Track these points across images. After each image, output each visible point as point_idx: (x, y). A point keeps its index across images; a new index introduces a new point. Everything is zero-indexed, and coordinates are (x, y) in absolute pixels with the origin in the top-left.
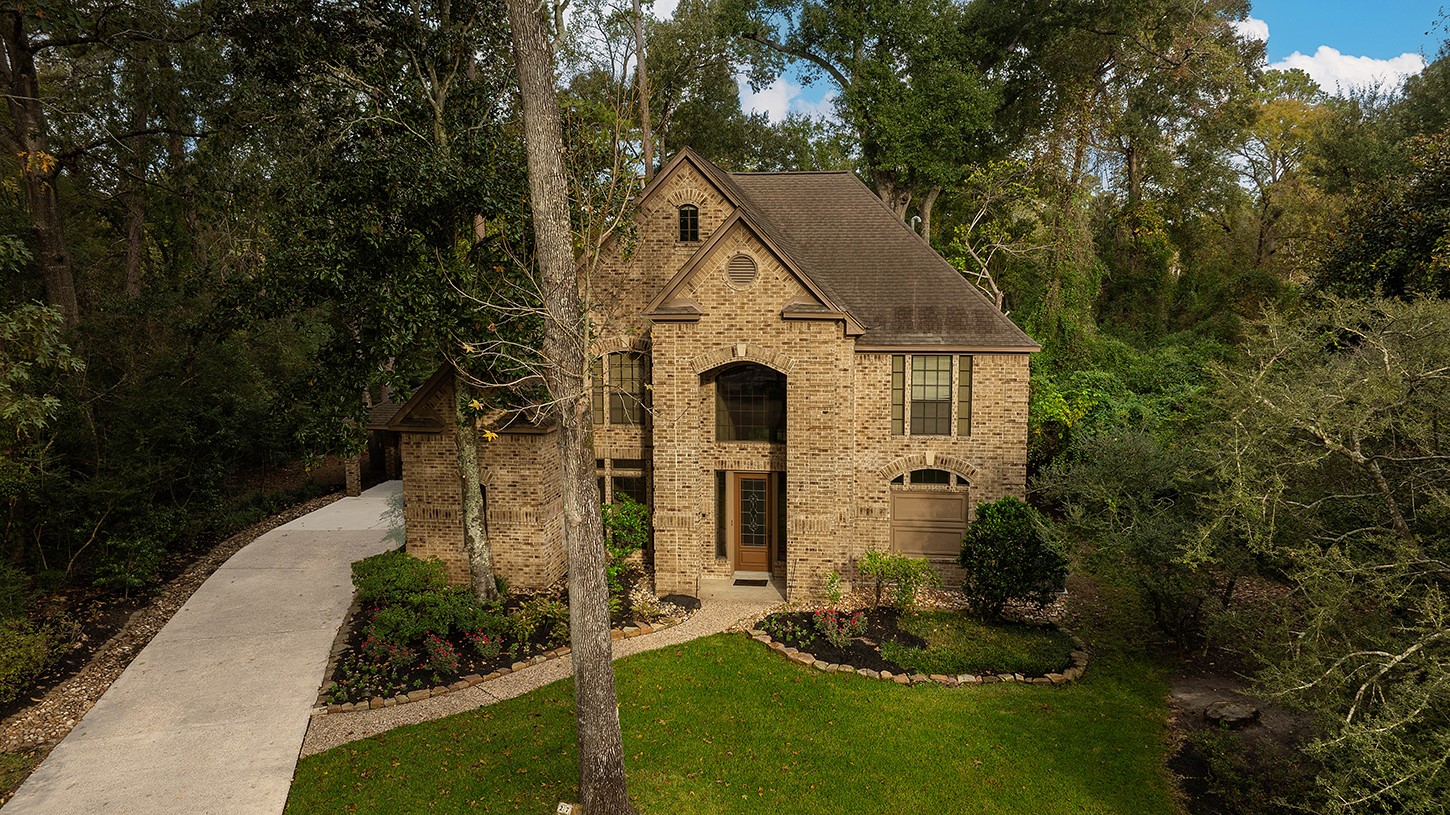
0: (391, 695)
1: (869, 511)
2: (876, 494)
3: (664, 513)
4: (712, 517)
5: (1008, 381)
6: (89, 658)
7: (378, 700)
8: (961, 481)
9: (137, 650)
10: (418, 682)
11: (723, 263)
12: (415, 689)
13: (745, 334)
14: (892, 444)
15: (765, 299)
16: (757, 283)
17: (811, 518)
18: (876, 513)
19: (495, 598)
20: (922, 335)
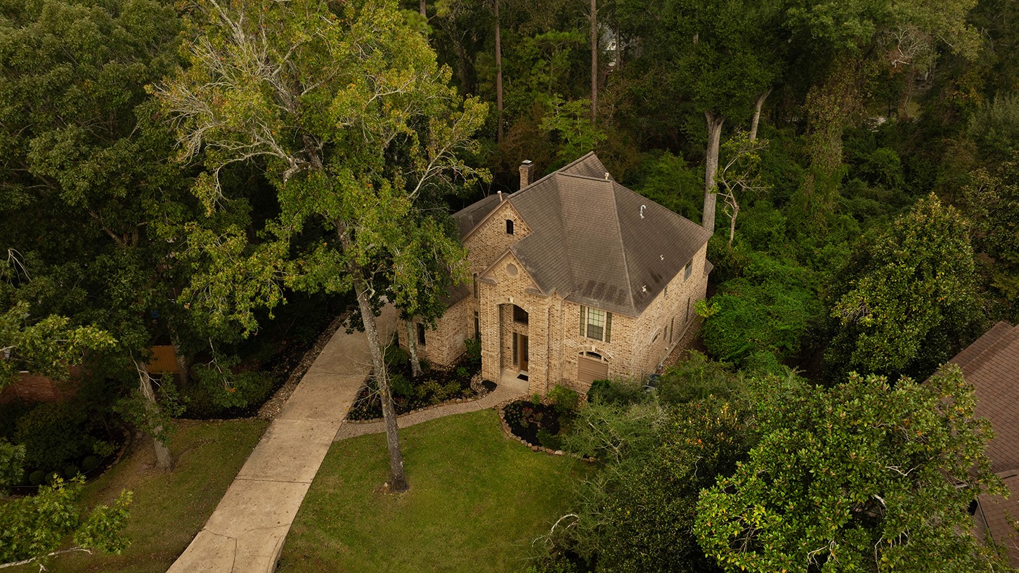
0: (367, 419)
1: (570, 362)
2: (573, 356)
3: (485, 351)
4: (512, 349)
5: (626, 326)
6: (288, 377)
7: (363, 420)
8: (605, 360)
9: (304, 373)
10: (377, 415)
11: (505, 266)
12: (376, 418)
13: (513, 293)
14: (580, 338)
15: (520, 283)
16: (518, 276)
17: (537, 367)
18: (572, 364)
19: (420, 373)
20: (592, 299)
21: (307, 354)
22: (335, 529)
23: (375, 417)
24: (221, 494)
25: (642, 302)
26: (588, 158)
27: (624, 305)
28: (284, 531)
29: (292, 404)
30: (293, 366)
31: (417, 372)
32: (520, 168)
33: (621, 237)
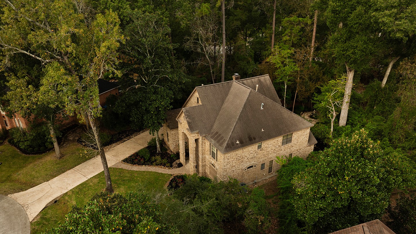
1: (207, 166)
2: (208, 163)
3: (180, 151)
7: (126, 163)
8: (216, 169)
9: (128, 140)
11: (183, 116)
13: (185, 129)
14: (210, 156)
15: (186, 125)
19: (160, 152)
20: (212, 140)
21: (136, 133)
22: (79, 197)
23: (130, 163)
24: (63, 172)
25: (231, 147)
26: (264, 77)
27: (221, 146)
28: (65, 191)
29: (113, 149)
30: (127, 136)
31: (159, 151)
32: (233, 76)
33: (239, 115)
